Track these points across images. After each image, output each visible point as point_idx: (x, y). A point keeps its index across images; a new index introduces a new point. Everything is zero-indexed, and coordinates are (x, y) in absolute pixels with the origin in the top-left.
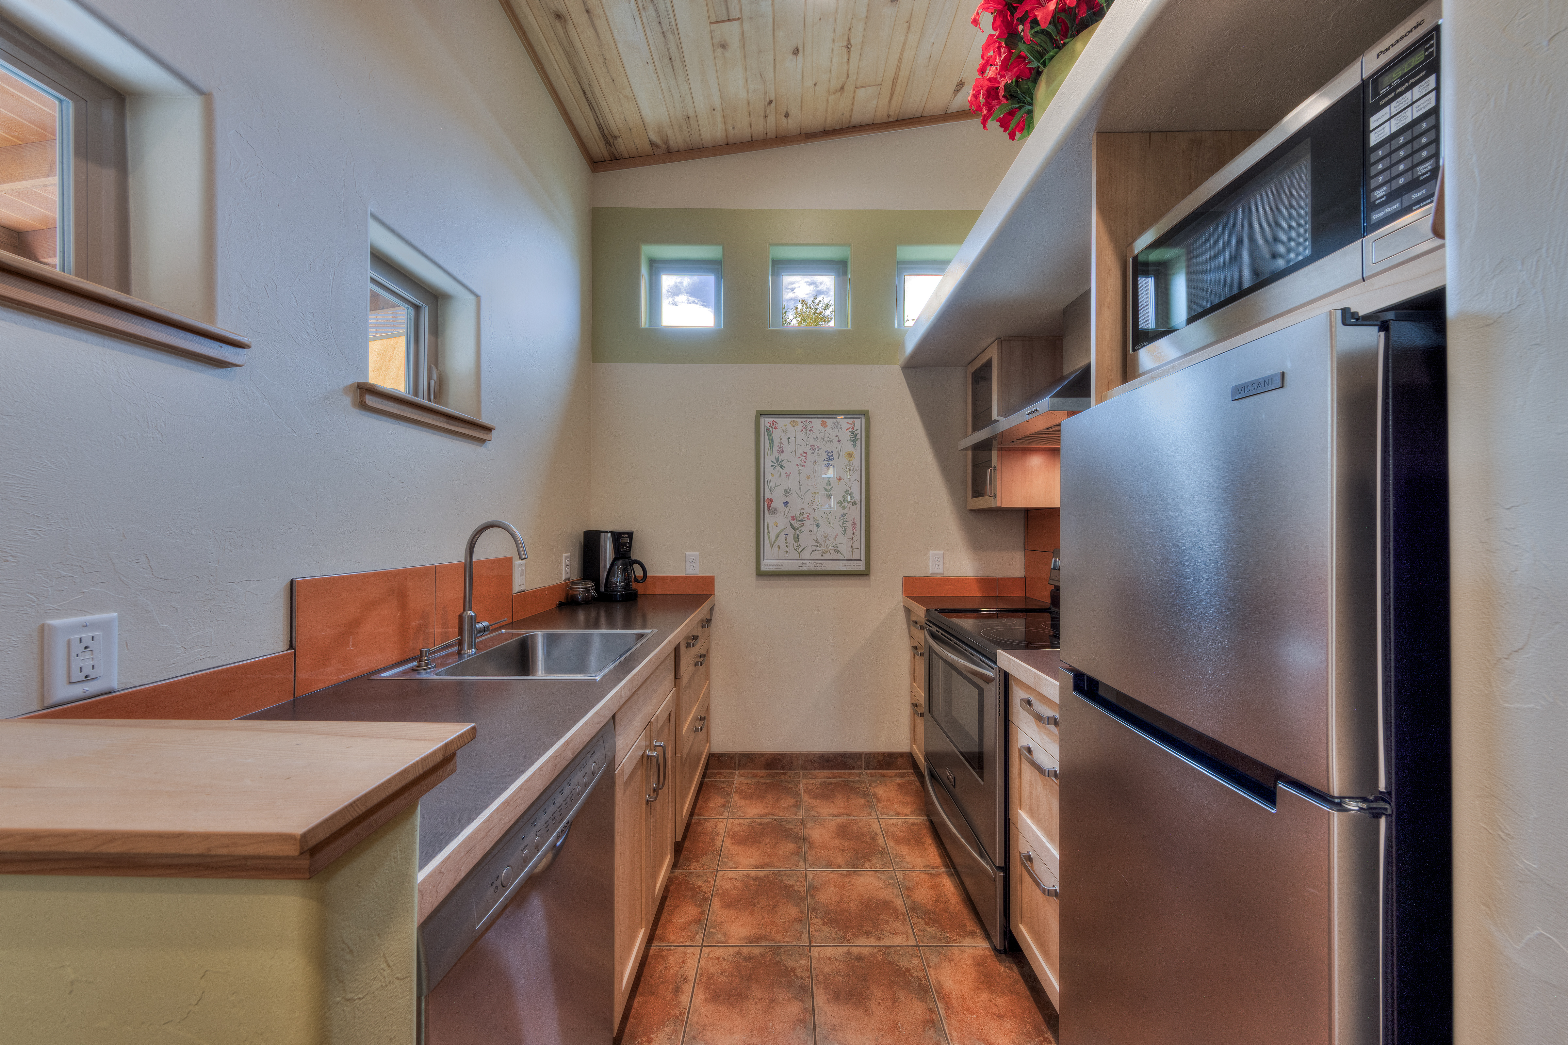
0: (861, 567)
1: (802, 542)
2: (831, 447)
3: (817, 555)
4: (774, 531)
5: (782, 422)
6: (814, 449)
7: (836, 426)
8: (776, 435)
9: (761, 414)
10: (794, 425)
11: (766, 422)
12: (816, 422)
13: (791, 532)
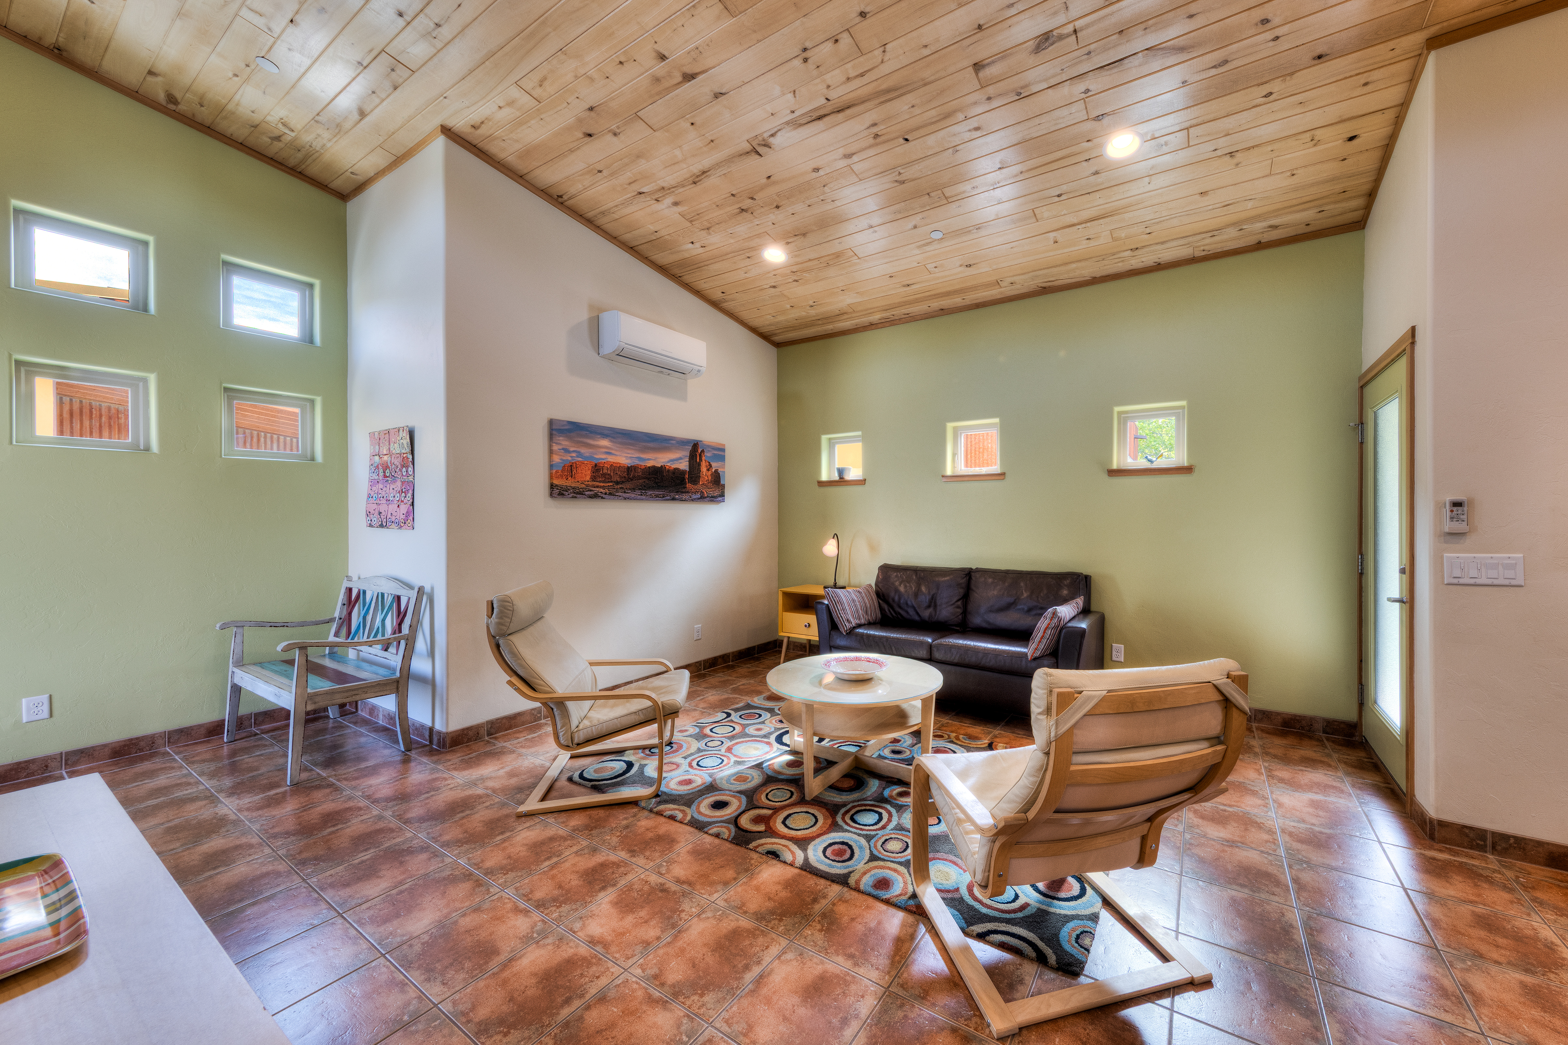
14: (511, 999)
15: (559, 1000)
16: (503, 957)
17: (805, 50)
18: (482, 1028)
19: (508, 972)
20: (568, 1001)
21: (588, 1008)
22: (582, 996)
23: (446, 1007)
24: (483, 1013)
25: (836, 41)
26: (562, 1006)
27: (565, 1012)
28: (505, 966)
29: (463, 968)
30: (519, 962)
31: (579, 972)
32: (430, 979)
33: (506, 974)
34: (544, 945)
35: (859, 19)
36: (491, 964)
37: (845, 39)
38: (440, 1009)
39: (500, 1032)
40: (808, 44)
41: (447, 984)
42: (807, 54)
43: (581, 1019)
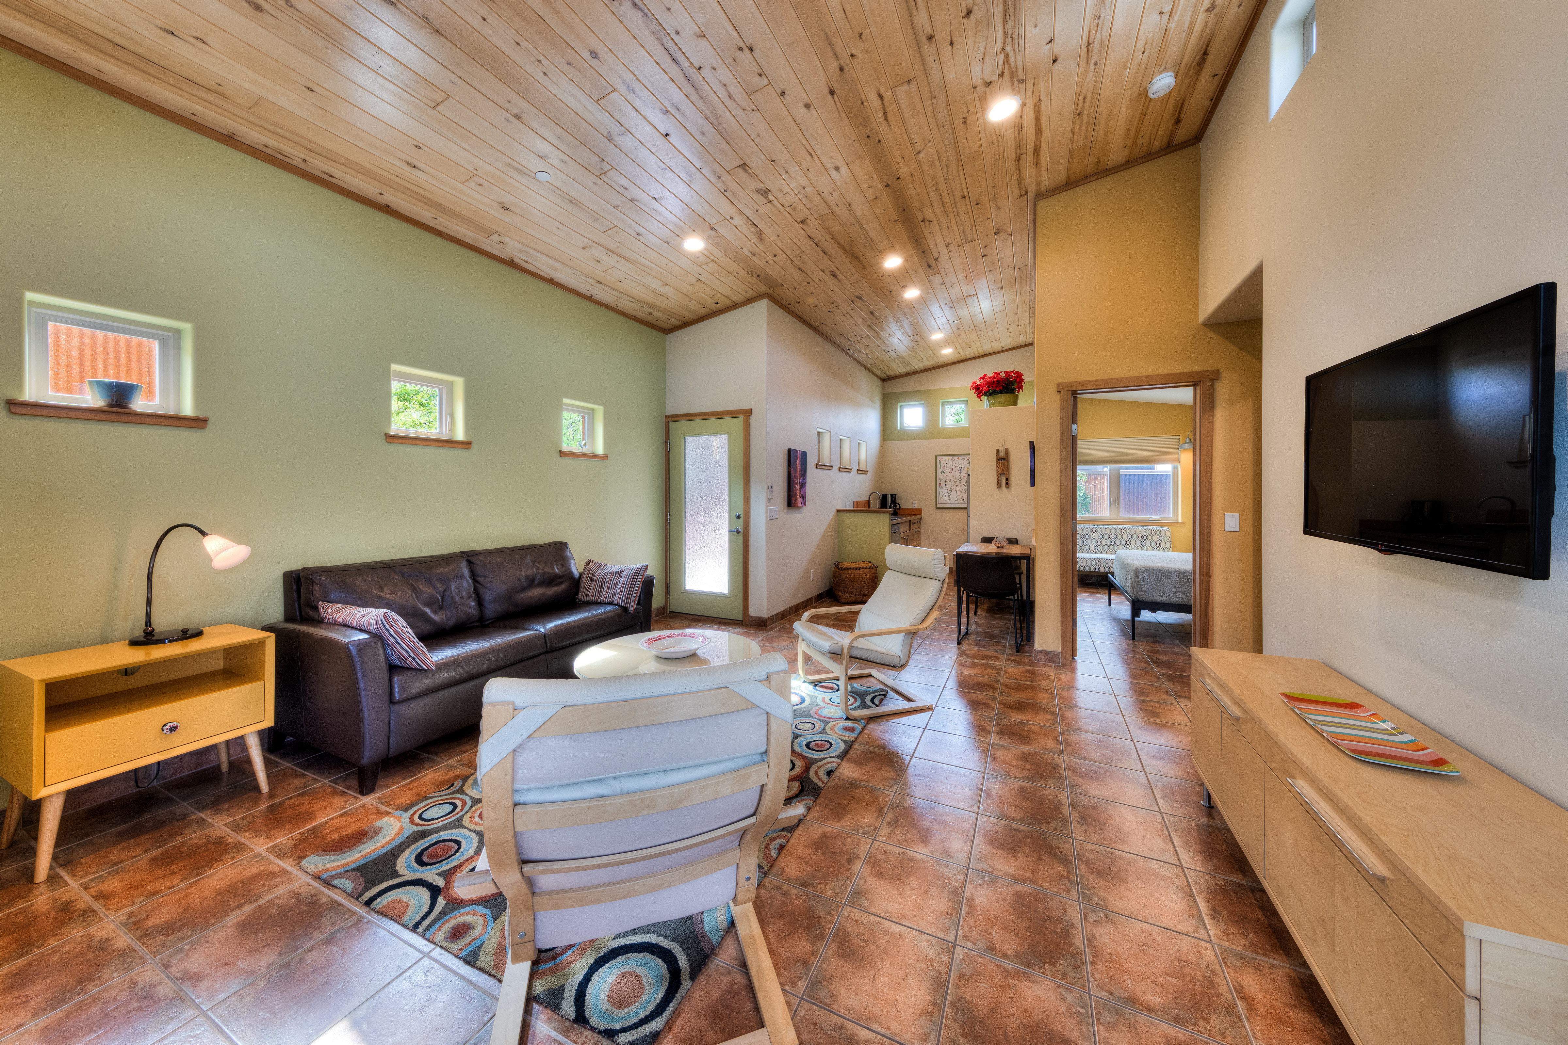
0: (966, 506)
1: (951, 498)
2: (960, 466)
3: (956, 502)
4: (942, 494)
5: (944, 458)
6: (955, 467)
7: (963, 459)
8: (942, 462)
9: (937, 456)
10: (948, 459)
11: (939, 458)
12: (956, 458)
13: (947, 494)
14: (1039, 859)
15: (1021, 835)
16: (1019, 887)
17: (751, 49)
18: (1066, 862)
19: (1025, 875)
20: (1018, 830)
21: (1013, 819)
22: (1009, 825)
23: (1074, 894)
24: (1059, 869)
25: (761, 75)
26: (1023, 831)
27: (1024, 828)
28: (1022, 880)
29: (1046, 908)
30: (1014, 873)
31: (997, 835)
32: (1071, 925)
33: (1028, 875)
34: (991, 866)
35: (779, 92)
36: (1028, 891)
37: (763, 81)
38: (1079, 898)
39: (1060, 851)
40: (757, 53)
41: (1063, 909)
42: (746, 51)
43: (1022, 820)
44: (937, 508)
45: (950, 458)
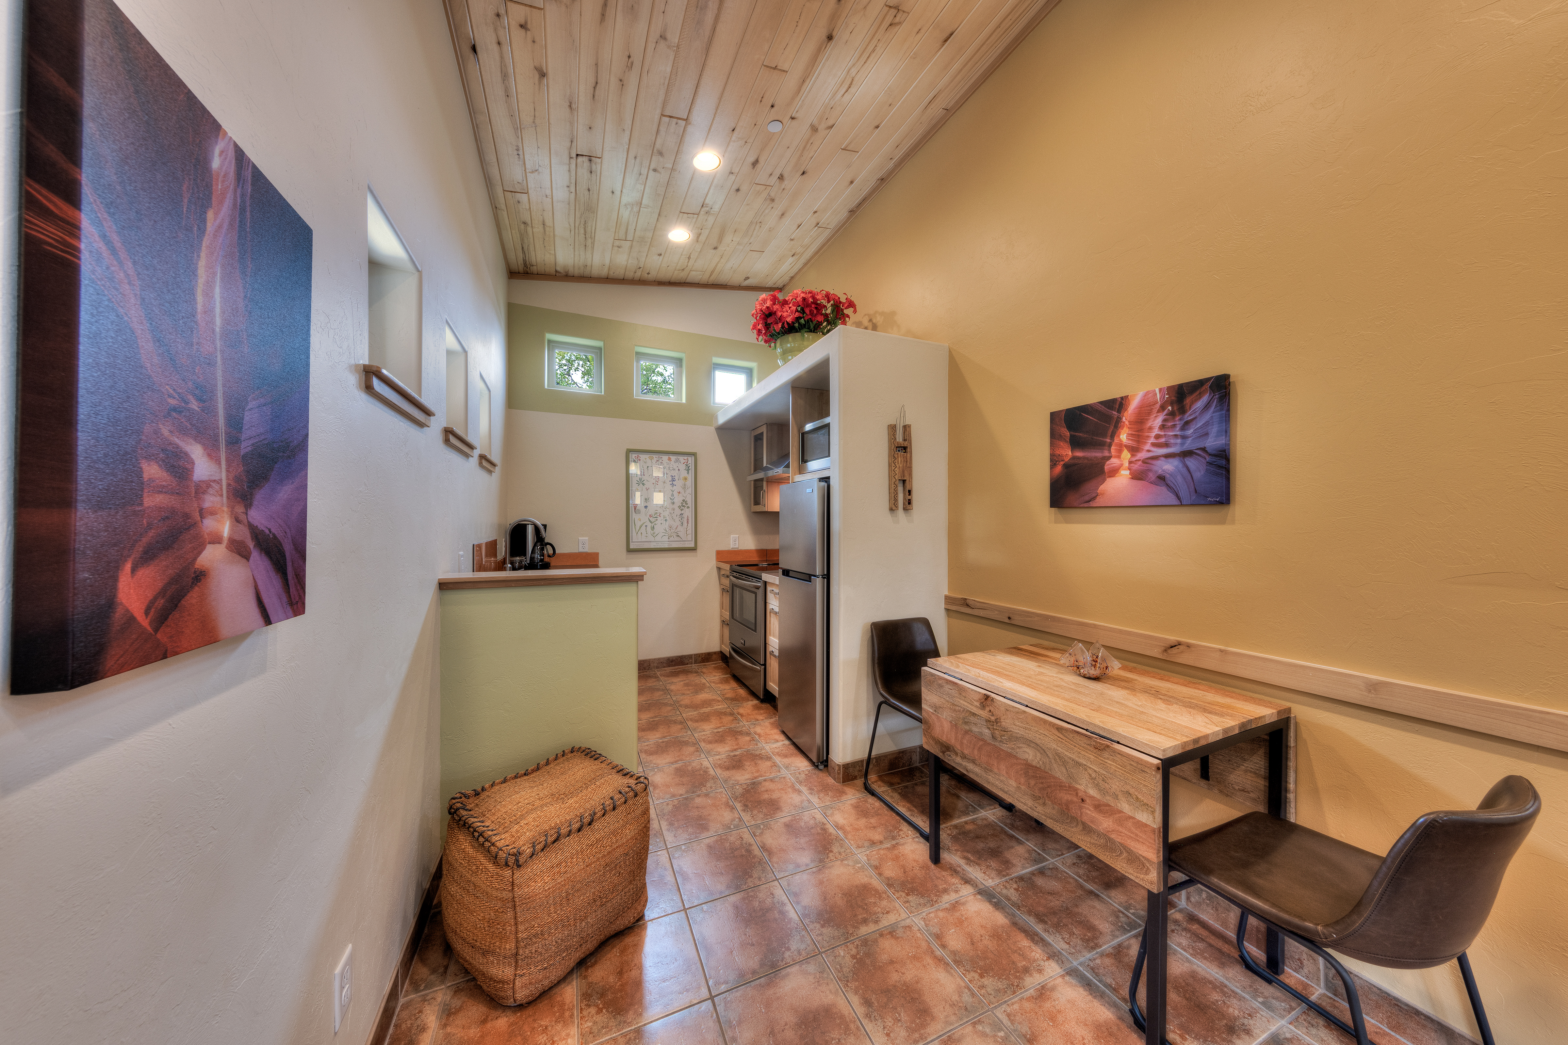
0: (692, 545)
1: (656, 530)
2: (674, 473)
3: (665, 538)
4: (638, 524)
5: (643, 457)
7: (677, 461)
9: (629, 451)
10: (651, 459)
11: (633, 456)
12: (665, 458)
13: (649, 525)
44: (630, 551)
45: (655, 457)
